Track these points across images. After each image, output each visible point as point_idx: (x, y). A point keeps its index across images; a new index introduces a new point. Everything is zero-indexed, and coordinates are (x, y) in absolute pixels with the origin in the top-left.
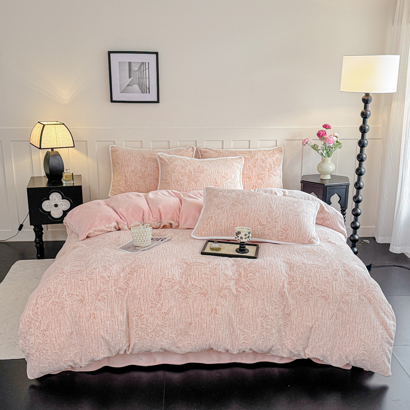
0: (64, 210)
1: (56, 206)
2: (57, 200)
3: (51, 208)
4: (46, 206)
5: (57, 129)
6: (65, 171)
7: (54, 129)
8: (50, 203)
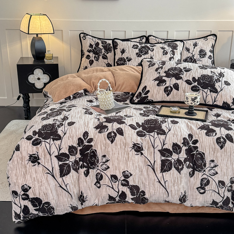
0: (45, 82)
1: (39, 79)
2: (39, 75)
3: (35, 80)
4: (32, 79)
5: (41, 19)
6: (47, 52)
7: (39, 19)
8: (34, 77)
